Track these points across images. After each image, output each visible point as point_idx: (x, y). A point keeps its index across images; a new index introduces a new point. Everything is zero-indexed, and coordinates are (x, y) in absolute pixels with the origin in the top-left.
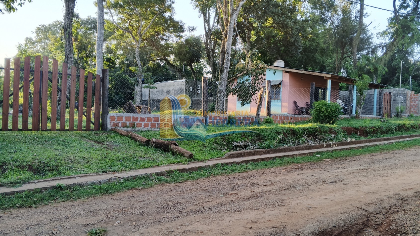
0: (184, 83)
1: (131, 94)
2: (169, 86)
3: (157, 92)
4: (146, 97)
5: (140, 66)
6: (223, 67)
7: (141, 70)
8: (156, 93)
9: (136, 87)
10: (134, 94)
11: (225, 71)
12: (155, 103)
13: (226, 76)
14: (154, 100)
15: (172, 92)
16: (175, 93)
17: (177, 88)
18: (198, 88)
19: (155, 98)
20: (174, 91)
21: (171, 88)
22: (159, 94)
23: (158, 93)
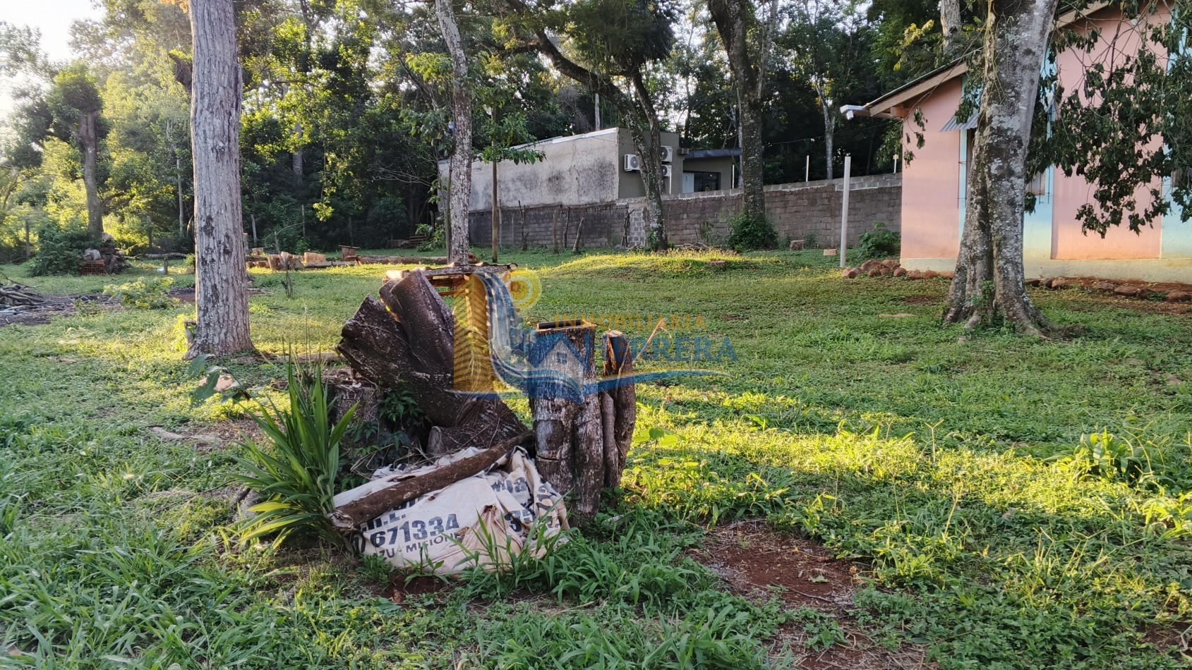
0: (614, 141)
1: (424, 192)
2: (559, 157)
3: (513, 181)
4: (477, 202)
5: (460, 52)
7: (464, 69)
8: (510, 185)
9: (444, 167)
10: (435, 192)
12: (509, 219)
13: (1042, 33)
14: (507, 212)
15: (568, 178)
16: (582, 180)
17: (587, 161)
18: (666, 156)
19: (510, 205)
20: (575, 175)
21: (565, 165)
22: (524, 191)
23: (518, 183)
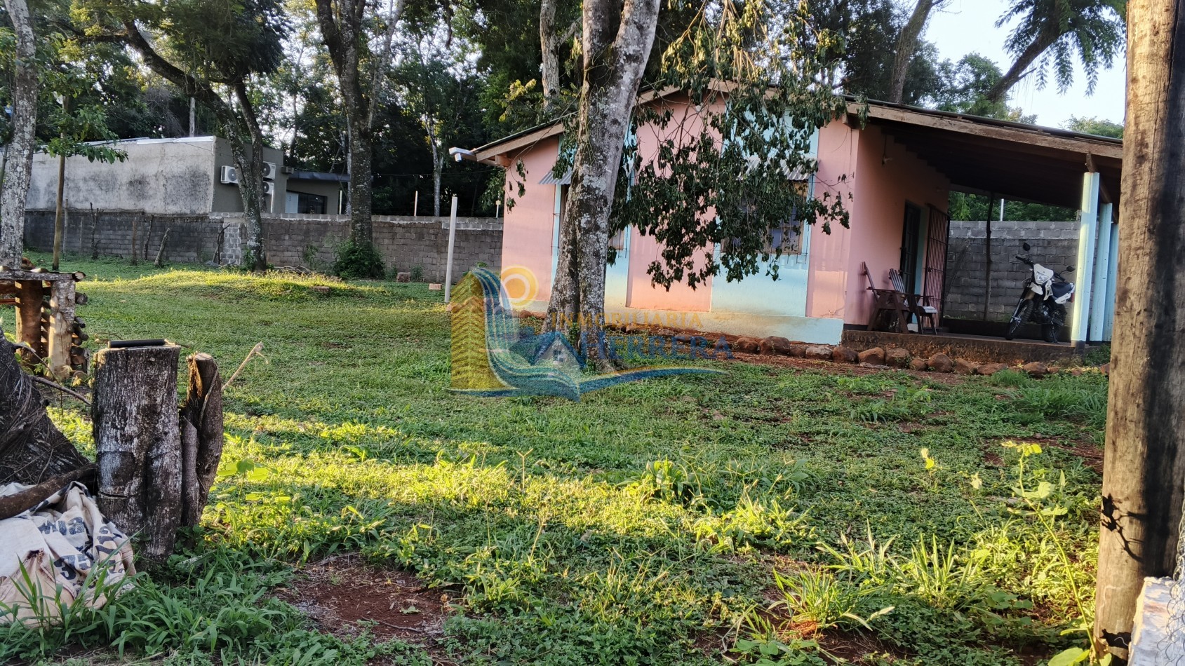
0: (213, 144)
2: (143, 159)
3: (85, 180)
5: (27, 29)
6: (615, 52)
7: (31, 49)
8: (81, 184)
11: (627, 77)
12: (77, 223)
13: (627, 106)
14: (75, 215)
15: (153, 184)
16: (170, 188)
17: (178, 168)
18: (268, 173)
19: (79, 206)
20: (162, 182)
21: (150, 170)
22: (98, 192)
23: (92, 184)
